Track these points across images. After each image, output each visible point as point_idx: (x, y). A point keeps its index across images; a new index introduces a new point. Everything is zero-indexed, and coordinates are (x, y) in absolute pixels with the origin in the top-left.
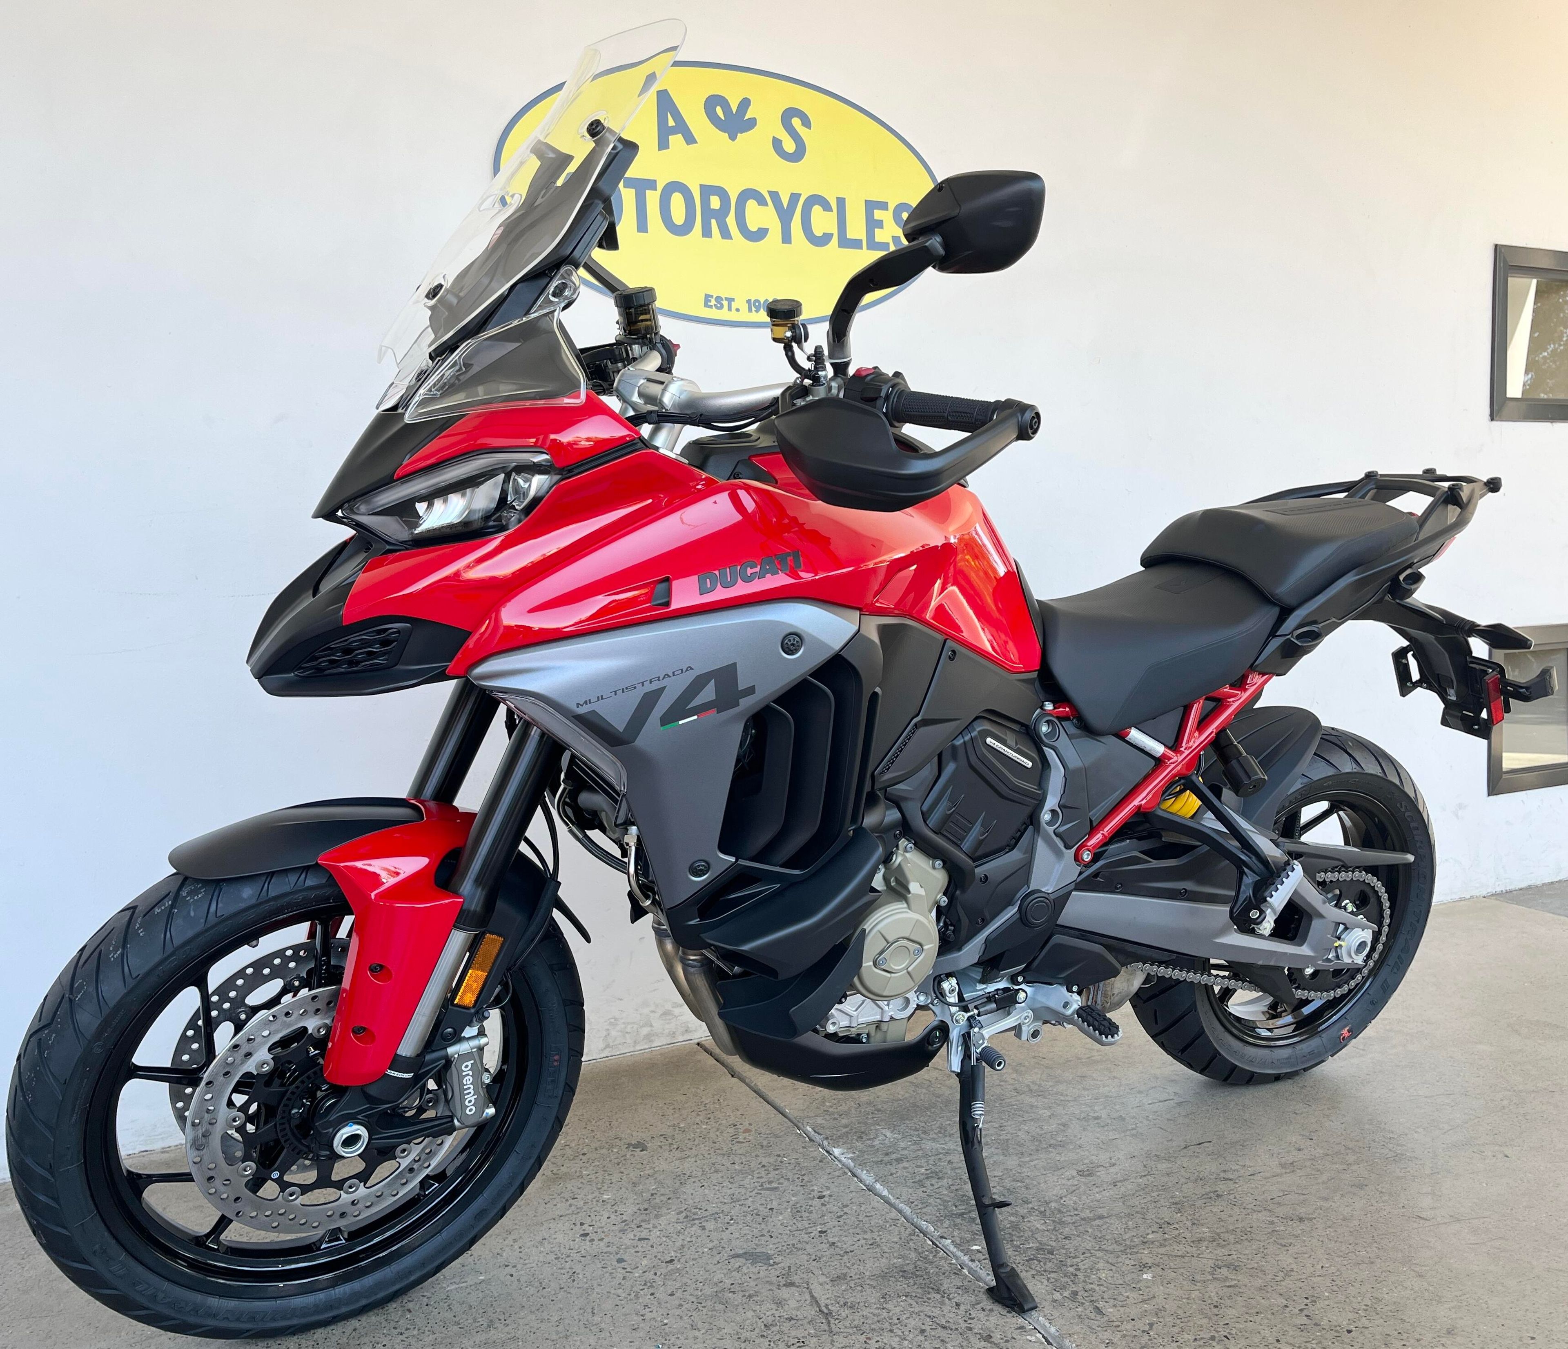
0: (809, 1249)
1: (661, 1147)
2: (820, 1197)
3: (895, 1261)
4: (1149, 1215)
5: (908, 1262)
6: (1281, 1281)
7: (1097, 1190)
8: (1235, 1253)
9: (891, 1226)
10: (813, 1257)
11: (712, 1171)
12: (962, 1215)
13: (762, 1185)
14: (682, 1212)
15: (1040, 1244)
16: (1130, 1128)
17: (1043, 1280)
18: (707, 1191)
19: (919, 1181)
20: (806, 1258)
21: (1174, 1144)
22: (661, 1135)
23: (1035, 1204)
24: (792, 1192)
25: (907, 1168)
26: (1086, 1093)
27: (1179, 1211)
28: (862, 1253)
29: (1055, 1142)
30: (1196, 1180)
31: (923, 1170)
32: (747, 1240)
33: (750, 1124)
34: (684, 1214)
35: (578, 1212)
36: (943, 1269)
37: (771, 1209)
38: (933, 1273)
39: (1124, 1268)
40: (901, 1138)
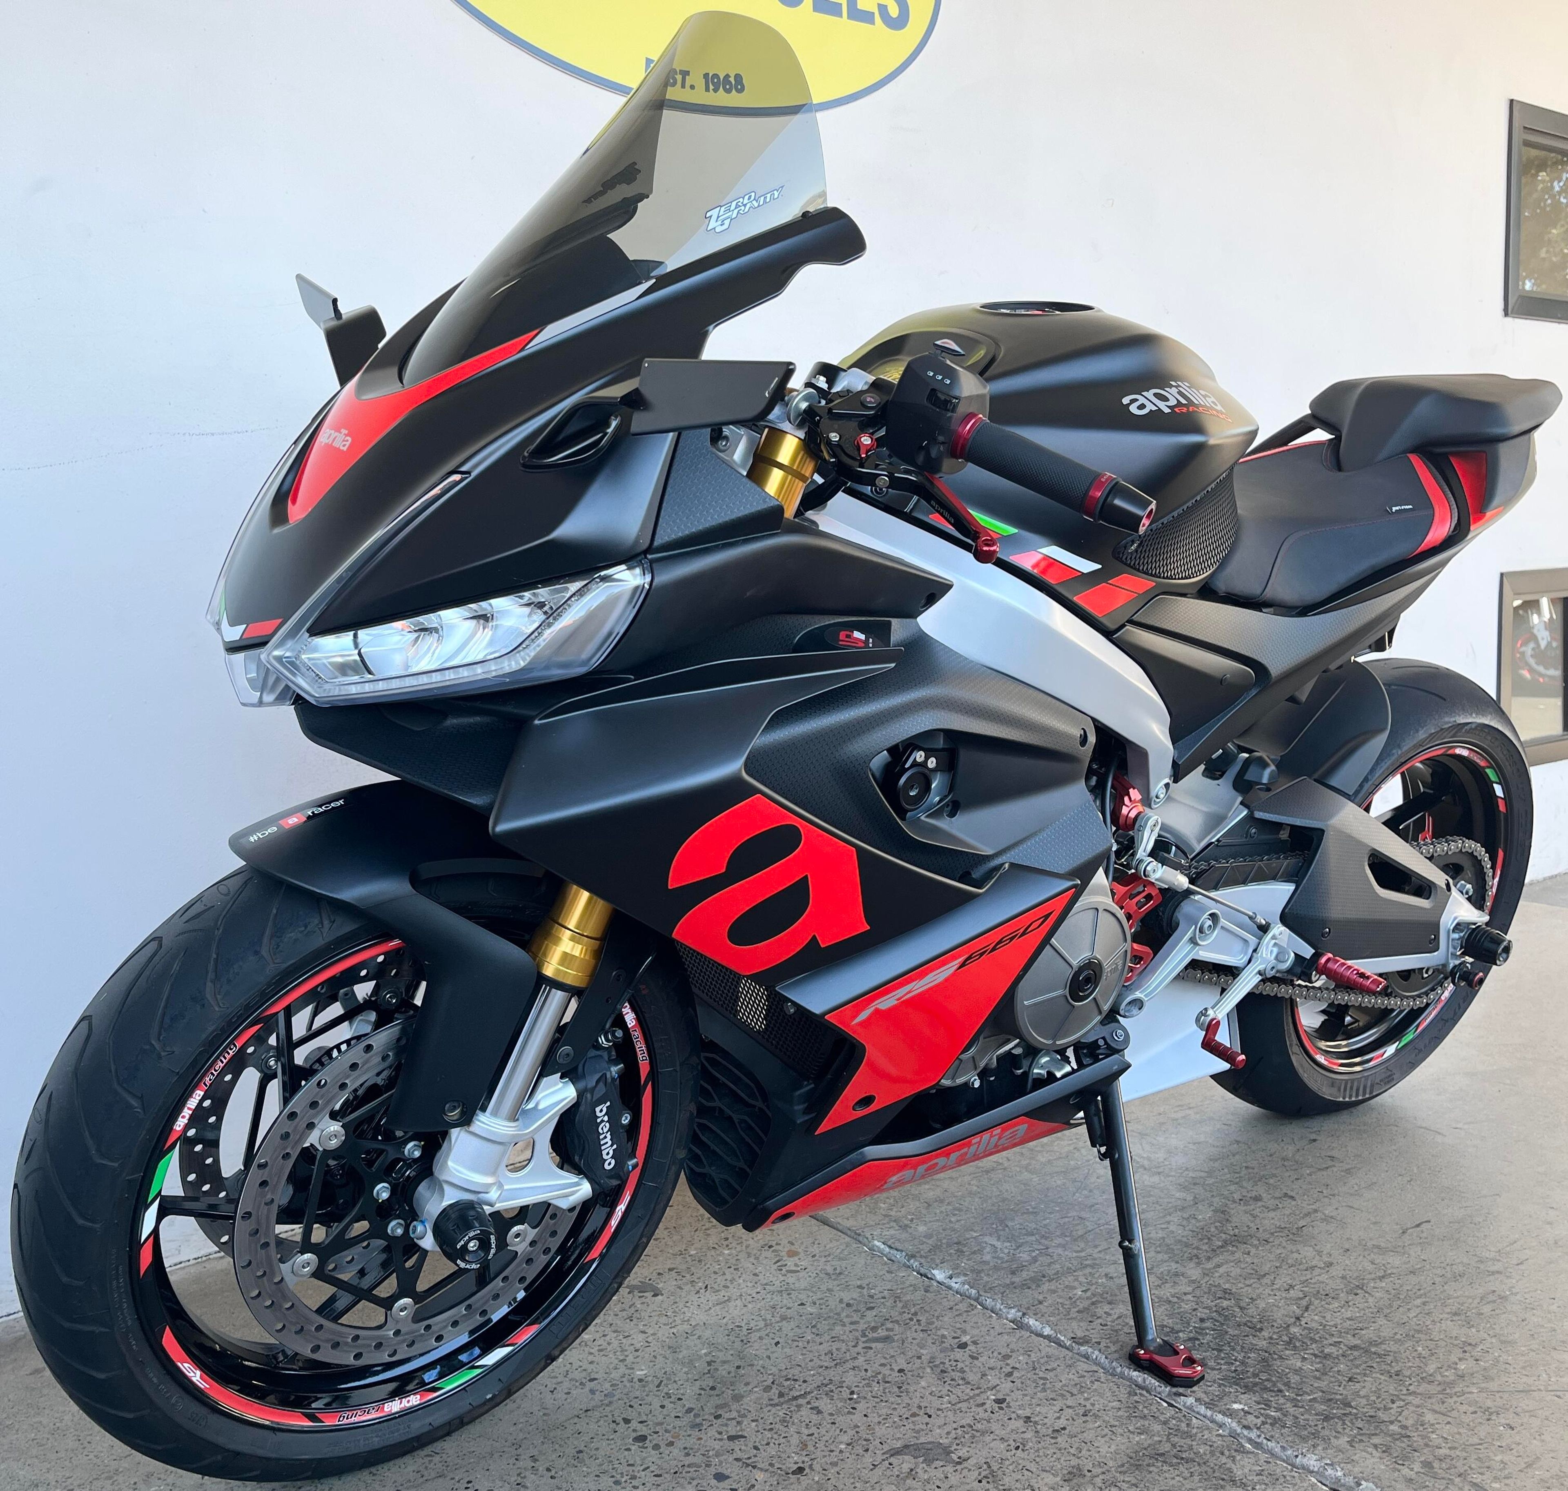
0: (998, 1431)
1: (679, 1288)
2: (963, 1346)
3: (1137, 1439)
4: (1435, 1335)
5: (1156, 1439)
9: (1092, 1382)
10: (1013, 1444)
11: (778, 1319)
13: (864, 1335)
17: (1370, 1450)
18: (787, 1350)
20: (1003, 1446)
21: (1386, 1228)
22: (670, 1270)
24: (914, 1341)
25: (1056, 1291)
28: (1079, 1430)
32: (896, 1426)
33: (793, 1244)
34: (775, 1391)
35: (611, 1403)
36: (1215, 1445)
37: (901, 1371)
38: (1205, 1454)
39: (1466, 1419)
40: (1018, 1247)
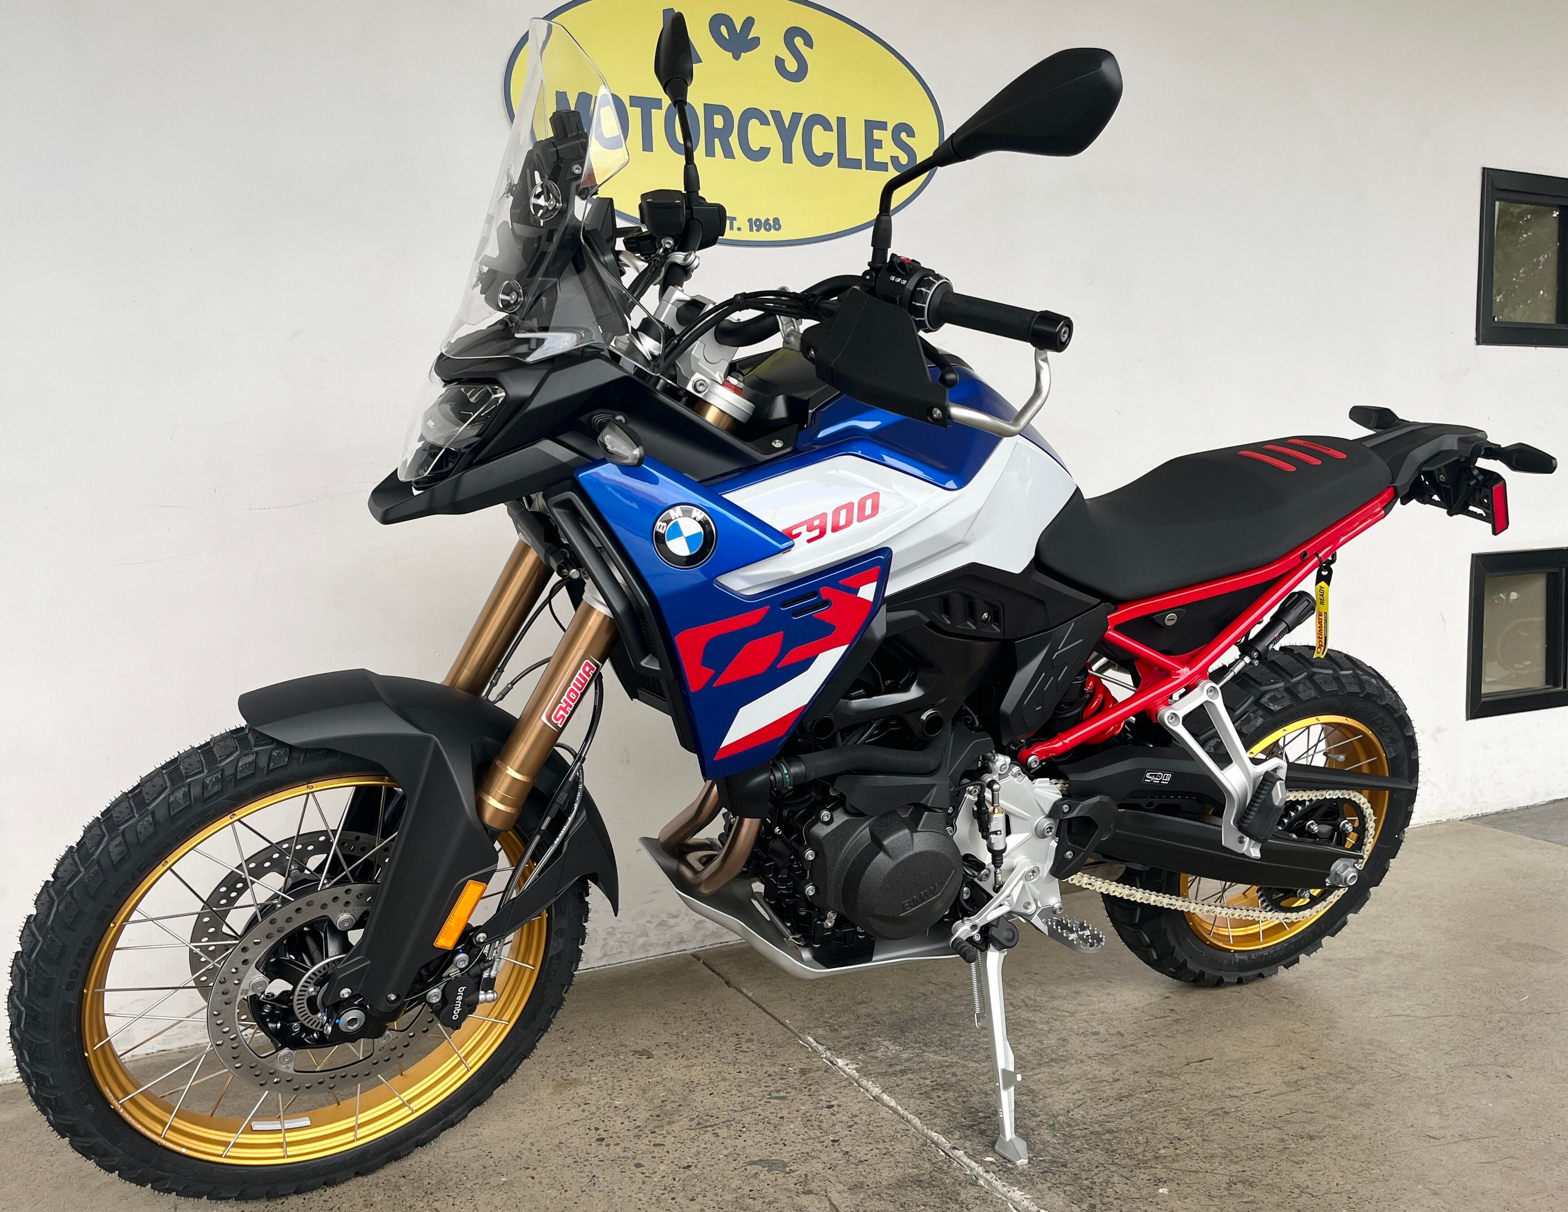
0: (824, 1157)
1: (666, 1055)
2: (829, 1107)
3: (910, 1170)
4: (1159, 1131)
5: (923, 1172)
6: (1297, 1198)
7: (1104, 1104)
8: (1248, 1169)
9: (902, 1136)
10: (829, 1166)
11: (719, 1080)
12: (972, 1126)
13: (770, 1094)
14: (694, 1119)
15: (1053, 1156)
16: (1130, 1043)
17: (1059, 1193)
18: (716, 1099)
19: (926, 1092)
20: (821, 1166)
21: (1176, 1060)
22: (666, 1044)
23: (1043, 1117)
24: (800, 1101)
25: (911, 1080)
26: (1082, 1008)
27: (1188, 1127)
28: (875, 1162)
29: (1056, 1056)
30: (1202, 1097)
31: (928, 1082)
32: (761, 1148)
33: (752, 1034)
34: (696, 1121)
35: (592, 1118)
36: (959, 1180)
37: (782, 1117)
38: (949, 1184)
39: (1139, 1183)
40: (903, 1050)
